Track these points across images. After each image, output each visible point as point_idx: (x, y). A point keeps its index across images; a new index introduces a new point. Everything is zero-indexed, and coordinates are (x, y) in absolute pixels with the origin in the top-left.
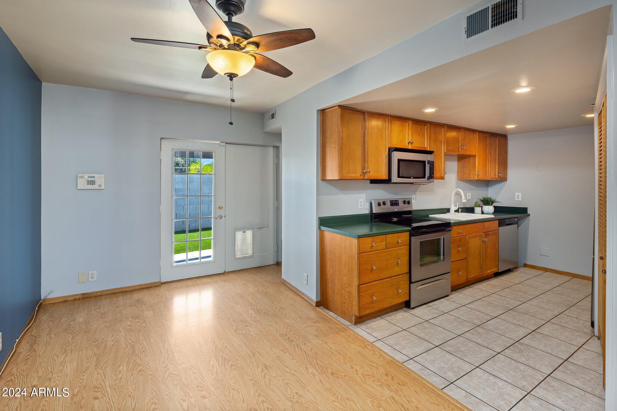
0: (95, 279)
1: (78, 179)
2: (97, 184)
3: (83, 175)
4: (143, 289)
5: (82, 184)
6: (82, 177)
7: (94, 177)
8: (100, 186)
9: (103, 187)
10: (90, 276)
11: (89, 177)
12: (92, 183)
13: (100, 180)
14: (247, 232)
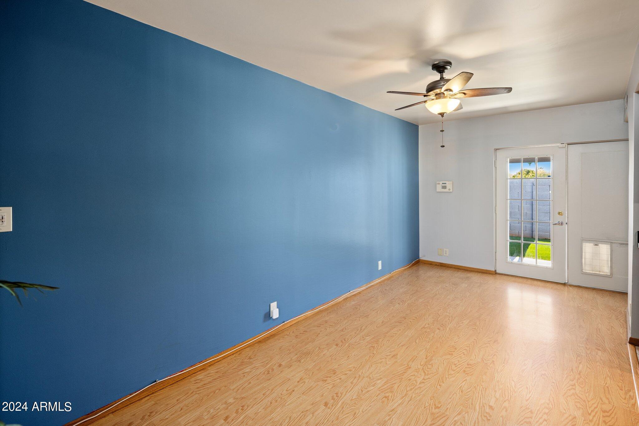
0: (447, 255)
1: (437, 185)
2: (448, 188)
3: (439, 182)
4: (480, 272)
5: (439, 188)
6: (439, 184)
7: (445, 183)
8: (449, 189)
9: (451, 191)
10: (444, 252)
11: (443, 184)
12: (444, 187)
13: (449, 185)
14: (600, 245)
